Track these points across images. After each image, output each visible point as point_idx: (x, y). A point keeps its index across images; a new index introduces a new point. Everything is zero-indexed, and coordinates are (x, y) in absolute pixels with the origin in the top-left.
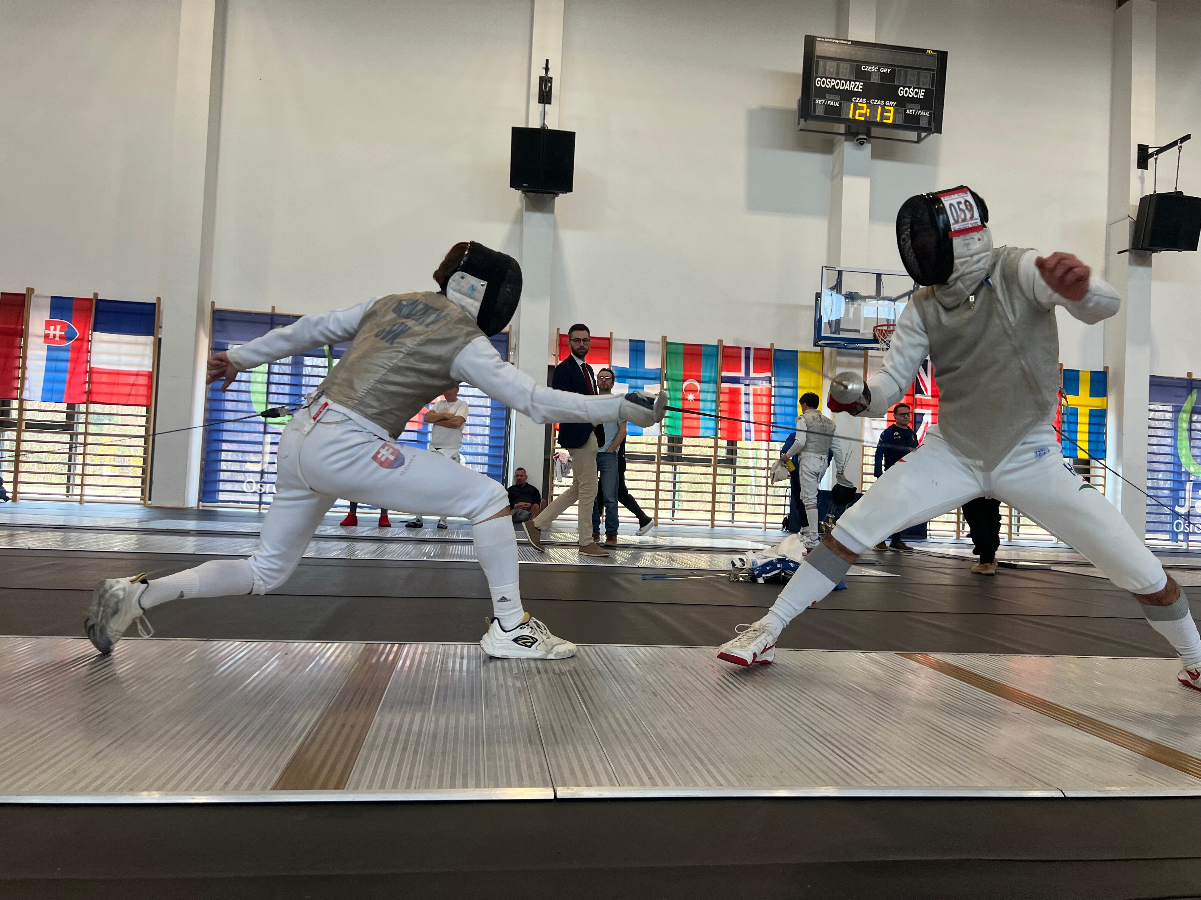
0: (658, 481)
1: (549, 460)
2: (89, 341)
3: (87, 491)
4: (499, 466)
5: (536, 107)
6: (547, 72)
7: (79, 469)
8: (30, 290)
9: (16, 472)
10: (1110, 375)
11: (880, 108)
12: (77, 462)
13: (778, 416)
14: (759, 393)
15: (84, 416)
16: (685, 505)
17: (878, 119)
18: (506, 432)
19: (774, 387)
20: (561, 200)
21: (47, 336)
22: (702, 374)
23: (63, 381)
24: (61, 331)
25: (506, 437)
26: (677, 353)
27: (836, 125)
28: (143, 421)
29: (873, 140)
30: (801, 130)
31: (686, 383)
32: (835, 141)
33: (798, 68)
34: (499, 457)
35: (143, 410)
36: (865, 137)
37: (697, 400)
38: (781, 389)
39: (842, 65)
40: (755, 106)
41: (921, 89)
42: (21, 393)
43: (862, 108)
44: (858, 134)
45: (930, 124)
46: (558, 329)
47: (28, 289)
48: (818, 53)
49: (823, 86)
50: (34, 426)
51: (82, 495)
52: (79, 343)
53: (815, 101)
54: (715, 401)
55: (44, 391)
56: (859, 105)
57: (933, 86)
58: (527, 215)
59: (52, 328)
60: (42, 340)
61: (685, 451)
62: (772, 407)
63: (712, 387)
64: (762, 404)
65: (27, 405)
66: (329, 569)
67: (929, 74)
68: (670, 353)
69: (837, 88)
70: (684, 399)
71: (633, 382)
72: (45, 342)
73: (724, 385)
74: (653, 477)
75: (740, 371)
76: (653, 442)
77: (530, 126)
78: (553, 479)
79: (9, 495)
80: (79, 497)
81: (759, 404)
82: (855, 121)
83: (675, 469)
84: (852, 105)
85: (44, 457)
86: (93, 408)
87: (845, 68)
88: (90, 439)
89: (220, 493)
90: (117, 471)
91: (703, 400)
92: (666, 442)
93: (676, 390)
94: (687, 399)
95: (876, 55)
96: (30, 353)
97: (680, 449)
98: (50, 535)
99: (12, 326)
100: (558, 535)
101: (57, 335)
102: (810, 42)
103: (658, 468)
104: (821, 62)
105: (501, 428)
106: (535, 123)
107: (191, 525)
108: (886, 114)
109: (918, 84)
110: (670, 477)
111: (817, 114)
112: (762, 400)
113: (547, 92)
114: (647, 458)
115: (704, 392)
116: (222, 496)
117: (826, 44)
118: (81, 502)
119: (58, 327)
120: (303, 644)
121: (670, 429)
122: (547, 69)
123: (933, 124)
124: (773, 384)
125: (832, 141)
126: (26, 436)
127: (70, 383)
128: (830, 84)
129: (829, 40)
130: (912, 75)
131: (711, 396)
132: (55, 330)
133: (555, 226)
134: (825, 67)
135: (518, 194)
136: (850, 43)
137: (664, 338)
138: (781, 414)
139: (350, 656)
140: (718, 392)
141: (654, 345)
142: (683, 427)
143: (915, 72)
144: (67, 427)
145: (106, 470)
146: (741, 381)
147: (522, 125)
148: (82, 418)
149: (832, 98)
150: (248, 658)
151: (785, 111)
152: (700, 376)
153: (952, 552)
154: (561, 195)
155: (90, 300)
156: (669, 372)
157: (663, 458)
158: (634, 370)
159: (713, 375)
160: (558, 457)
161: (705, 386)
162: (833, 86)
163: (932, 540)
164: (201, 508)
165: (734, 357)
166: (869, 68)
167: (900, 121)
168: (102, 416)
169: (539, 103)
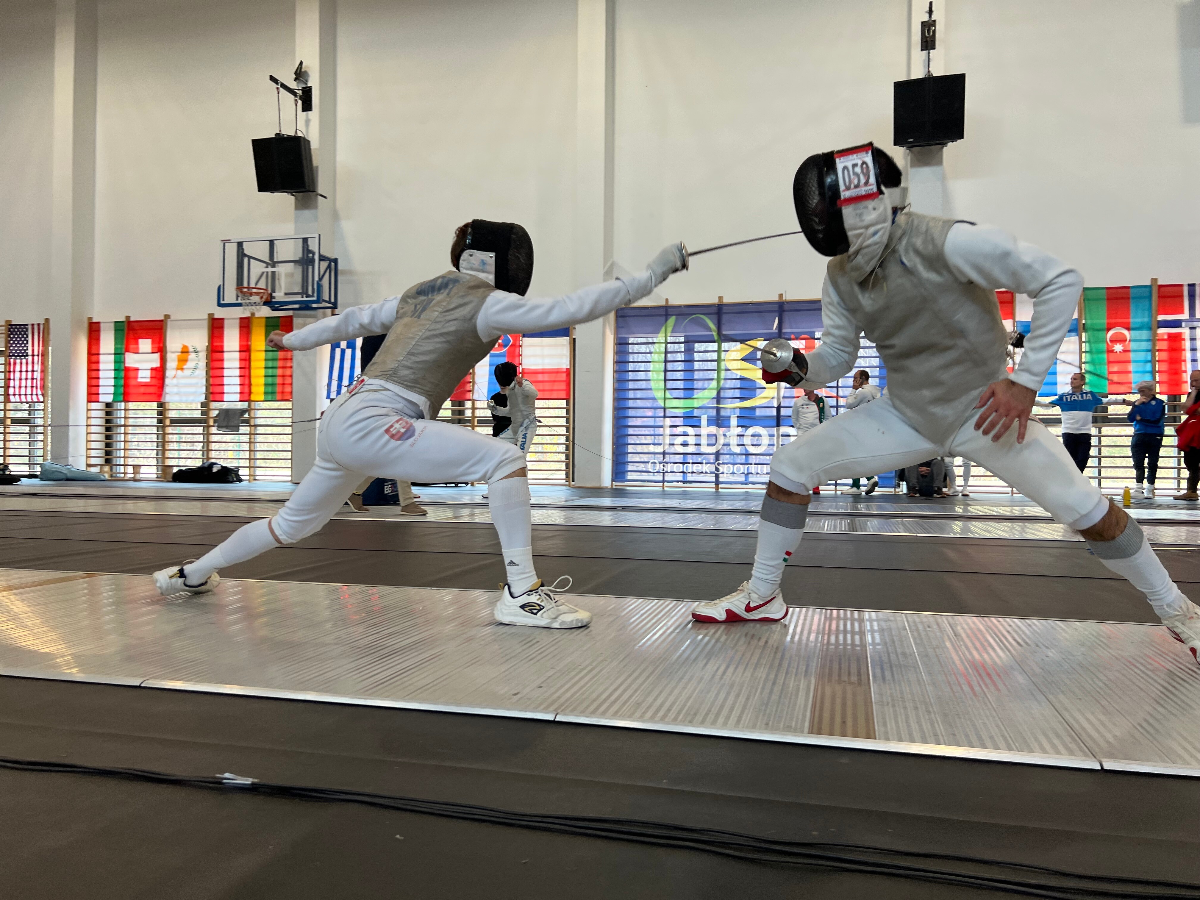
2: (520, 346)
5: (919, 55)
6: (930, 16)
20: (951, 149)
28: (563, 413)
35: (563, 403)
37: (1127, 351)
42: (472, 395)
52: (513, 348)
61: (1111, 410)
63: (1145, 334)
65: (478, 405)
70: (1110, 352)
73: (1162, 331)
75: (1183, 313)
77: (913, 78)
89: (629, 473)
91: (1134, 351)
94: (1113, 351)
106: (918, 73)
107: (607, 501)
113: (930, 38)
116: (630, 476)
122: (930, 12)
133: (944, 179)
135: (904, 150)
142: (1110, 384)
146: (1185, 324)
147: (905, 78)
154: (950, 144)
159: (1146, 320)
164: (614, 487)
169: (922, 50)
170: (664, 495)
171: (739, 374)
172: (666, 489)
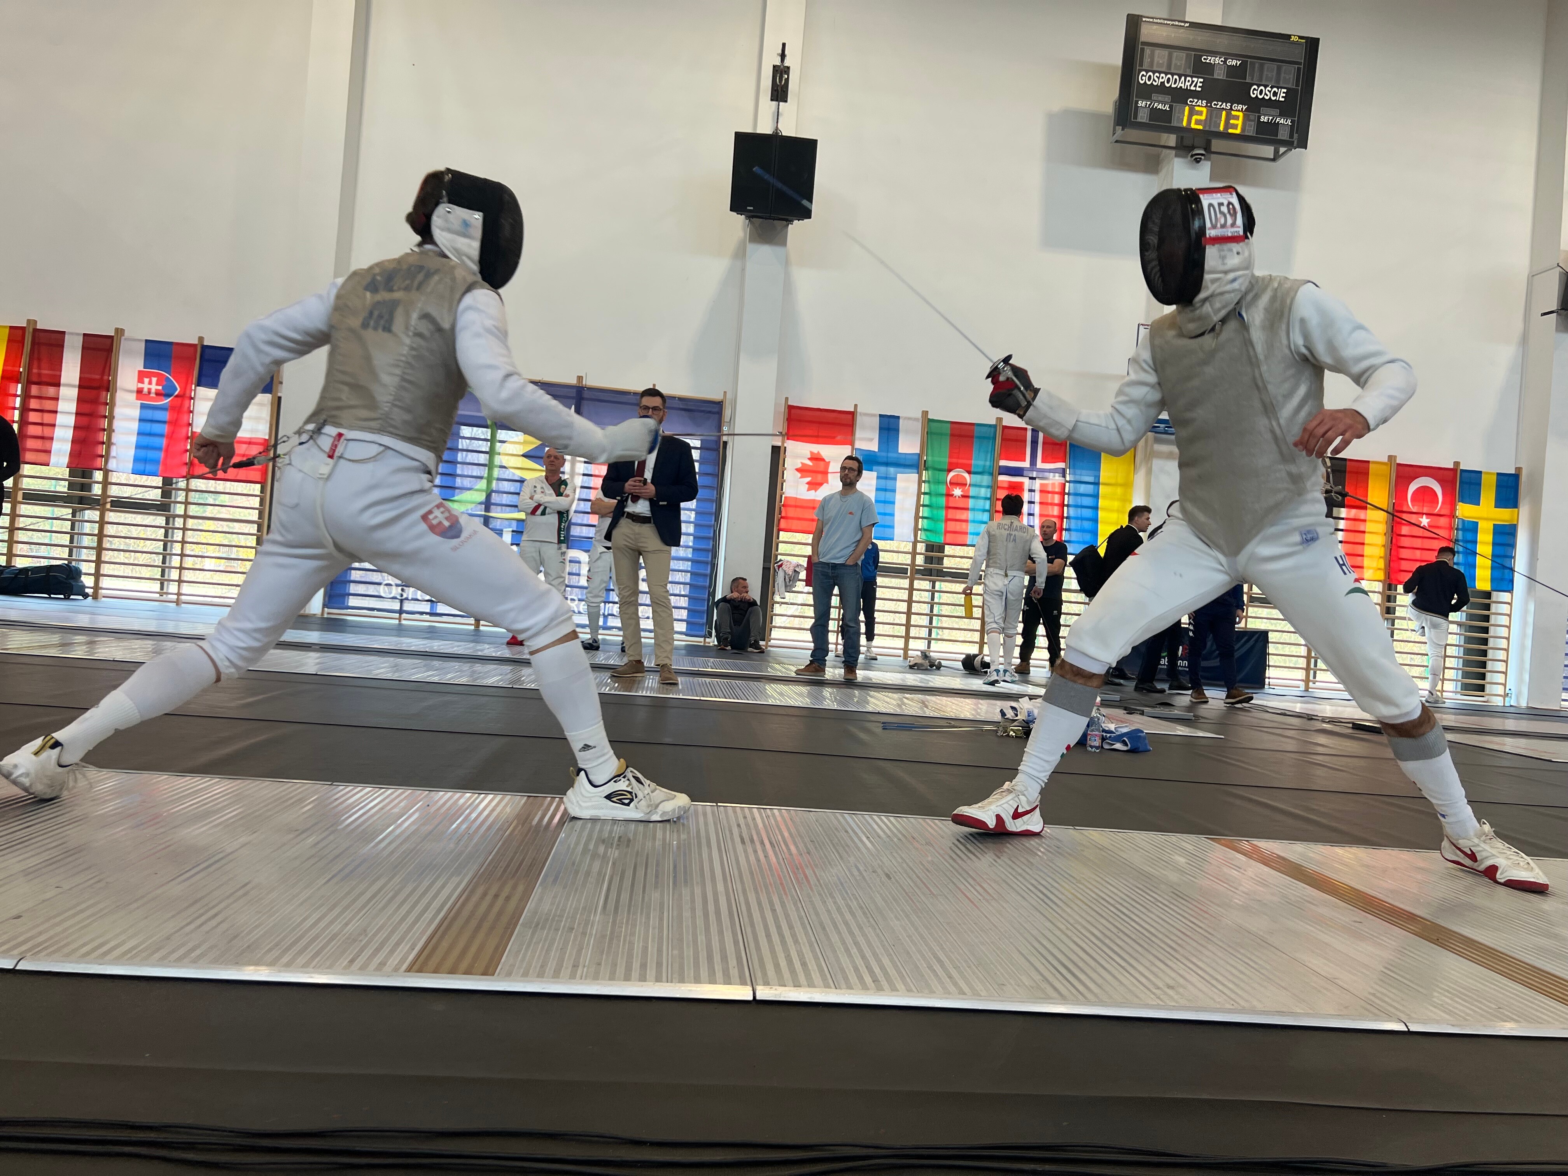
0: (910, 601)
1: (770, 569)
2: (192, 398)
3: (186, 589)
4: (705, 575)
5: (767, 105)
6: (783, 60)
7: (176, 561)
8: (120, 332)
9: (98, 562)
10: (1524, 478)
11: (1224, 113)
12: (174, 552)
13: (1073, 521)
14: (1050, 489)
15: (183, 494)
16: (946, 634)
17: (1221, 128)
18: (715, 531)
19: (1069, 482)
20: (796, 228)
21: (139, 391)
22: (973, 462)
23: (160, 449)
24: (157, 384)
25: (715, 538)
26: (941, 434)
27: (1165, 136)
28: (256, 502)
29: (1213, 156)
30: (1117, 142)
31: (952, 474)
32: (1162, 156)
33: (1117, 59)
34: (706, 563)
35: (256, 488)
36: (1203, 152)
37: (965, 497)
38: (1078, 485)
39: (1176, 54)
40: (1056, 106)
41: (1282, 88)
42: (106, 462)
43: (1200, 113)
44: (1193, 148)
45: (1291, 136)
46: (787, 399)
47: (117, 330)
48: (1143, 38)
49: (1149, 83)
50: (121, 504)
51: (179, 594)
52: (179, 399)
53: (1137, 102)
54: (989, 499)
55: (136, 460)
56: (1197, 108)
57: (1297, 85)
58: (751, 247)
59: (146, 380)
60: (134, 395)
61: (947, 562)
62: (1065, 508)
63: (986, 479)
64: (1053, 504)
65: (113, 478)
66: (486, 699)
67: (1293, 68)
68: (931, 433)
69: (1167, 85)
70: (949, 495)
71: (883, 469)
72: (137, 399)
73: (1002, 478)
74: (905, 595)
75: (1024, 460)
76: (905, 550)
77: (758, 131)
78: (773, 593)
79: (89, 591)
80: (176, 597)
81: (1047, 504)
82: (1189, 130)
83: (934, 587)
84: (1187, 108)
85: (132, 544)
86: (196, 483)
87: (1180, 59)
88: (191, 523)
89: (351, 597)
90: (222, 565)
91: (973, 497)
92: (923, 551)
93: (938, 482)
94: (952, 495)
95: (1222, 42)
96: (118, 411)
97: (940, 560)
98: (137, 644)
99: (98, 377)
100: (777, 666)
101: (153, 391)
102: (1134, 23)
103: (911, 584)
104: (1148, 51)
105: (710, 526)
106: (765, 128)
107: (313, 636)
108: (1232, 122)
109: (1278, 81)
110: (926, 596)
111: (1139, 120)
112: (1053, 498)
113: (782, 87)
114: (897, 571)
115: (975, 486)
116: (353, 601)
117: (1155, 27)
118: (178, 602)
119: (154, 380)
120: (450, 794)
121: (928, 533)
122: (783, 56)
123: (1296, 136)
124: (1068, 479)
125: (1158, 156)
126: (111, 516)
127: (167, 451)
128: (1158, 79)
129: (1159, 21)
130: (1270, 70)
131: (984, 492)
132: (150, 383)
133: (787, 263)
134: (1152, 56)
135: (739, 220)
136: (1187, 25)
137: (925, 413)
138: (1076, 518)
139: (508, 810)
140: (994, 487)
141: (911, 422)
142: (946, 532)
143: (1274, 65)
144: (162, 507)
145: (209, 564)
146: (1025, 473)
147: (748, 130)
148: (181, 496)
149: (1160, 98)
150: (382, 809)
151: (1096, 117)
152: (970, 465)
153: (1298, 707)
154: (796, 222)
155: (194, 346)
156: (930, 458)
157: (918, 572)
158: (884, 454)
159: (988, 463)
160: (781, 566)
161: (977, 478)
162: (1163, 83)
163: (1271, 691)
164: (326, 616)
165: (1016, 440)
166: (1211, 60)
167: (1251, 132)
168: (206, 495)
169: (772, 100)
170: (400, 630)
171: (519, 474)
172: (404, 622)
